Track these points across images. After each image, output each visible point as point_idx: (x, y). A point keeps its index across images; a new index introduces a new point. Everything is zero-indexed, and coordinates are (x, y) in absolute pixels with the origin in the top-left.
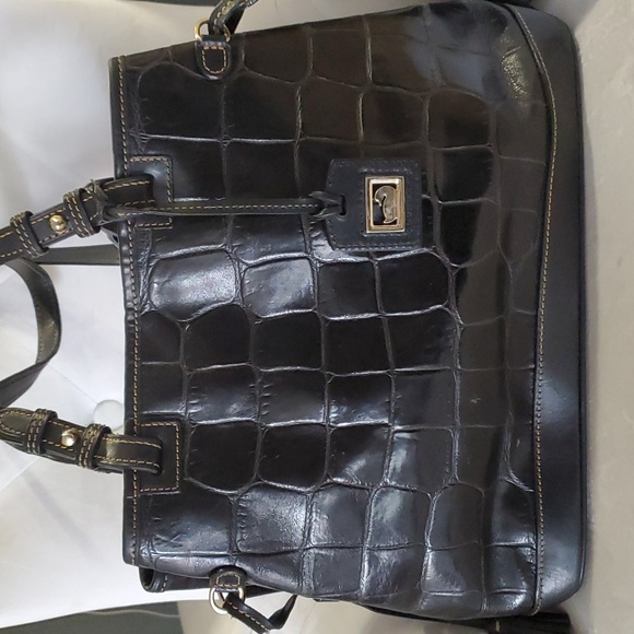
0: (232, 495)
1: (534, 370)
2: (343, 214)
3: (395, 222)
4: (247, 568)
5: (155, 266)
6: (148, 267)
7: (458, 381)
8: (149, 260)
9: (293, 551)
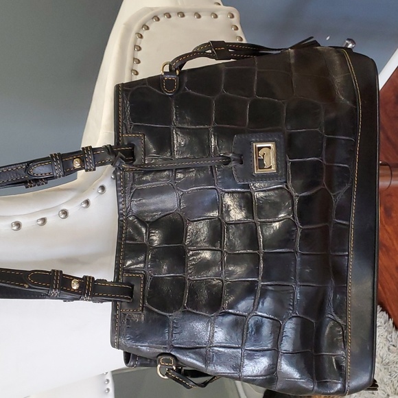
0: (170, 316)
1: (348, 255)
2: (242, 164)
3: (270, 167)
4: (178, 355)
5: (134, 192)
6: (131, 193)
7: (298, 259)
8: (131, 189)
9: (203, 348)
